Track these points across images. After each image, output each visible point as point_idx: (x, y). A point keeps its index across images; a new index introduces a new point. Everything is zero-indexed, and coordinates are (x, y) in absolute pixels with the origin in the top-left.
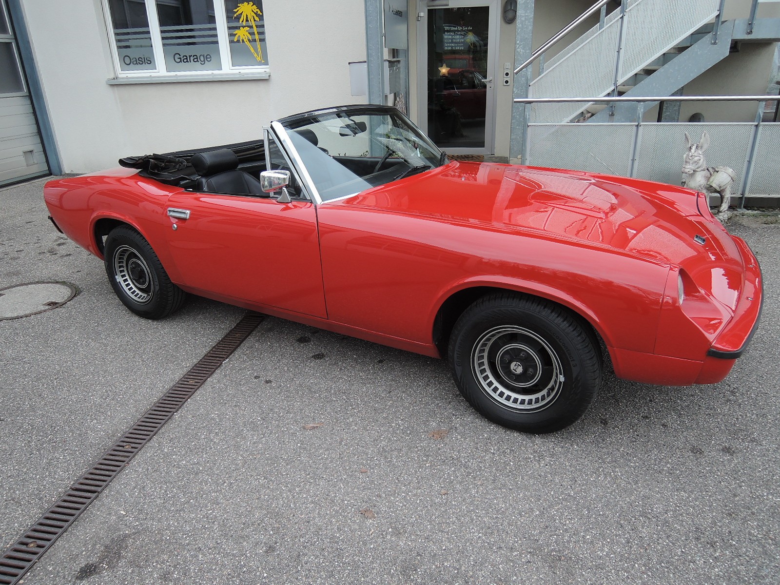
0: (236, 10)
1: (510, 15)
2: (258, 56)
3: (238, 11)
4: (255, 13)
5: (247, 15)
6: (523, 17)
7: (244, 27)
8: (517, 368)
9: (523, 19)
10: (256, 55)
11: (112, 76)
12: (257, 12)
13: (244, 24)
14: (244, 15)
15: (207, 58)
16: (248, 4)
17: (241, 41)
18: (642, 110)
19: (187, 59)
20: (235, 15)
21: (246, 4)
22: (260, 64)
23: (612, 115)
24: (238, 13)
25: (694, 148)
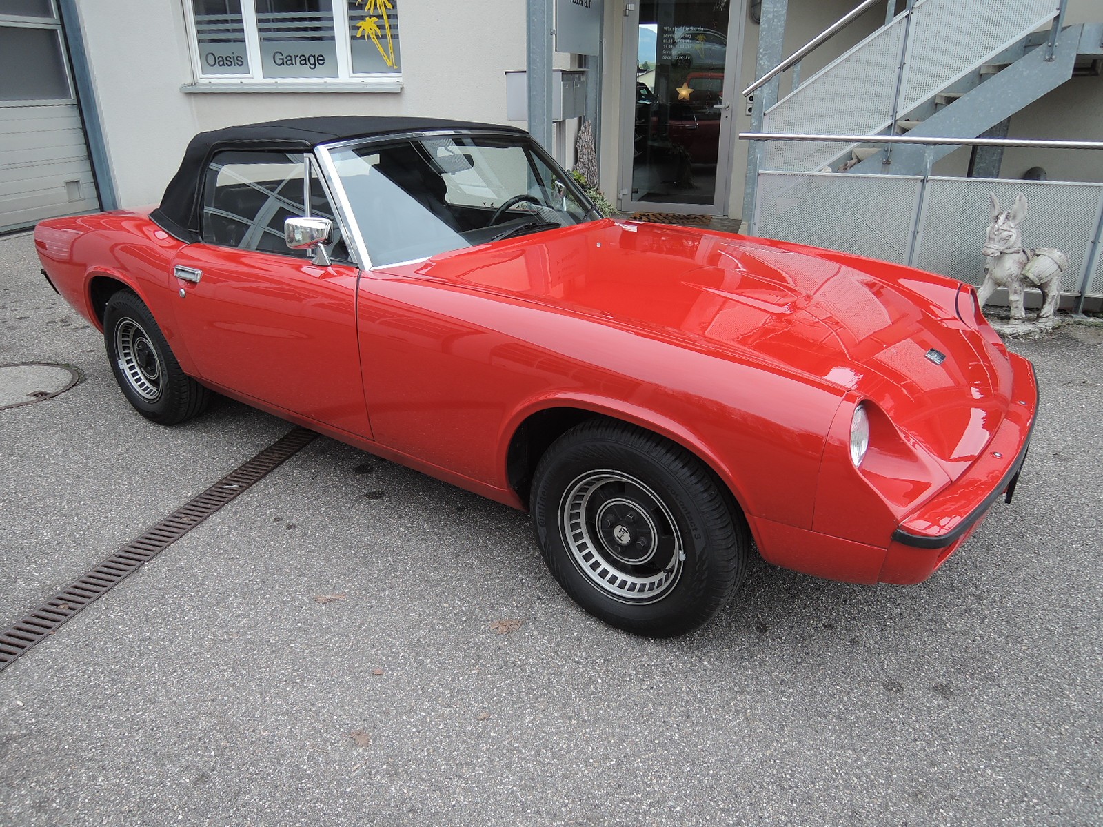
2: (389, 58)
5: (375, 1)
6: (770, 13)
7: (371, 17)
8: (623, 536)
9: (771, 16)
10: (386, 58)
11: (189, 81)
13: (371, 12)
14: (371, 1)
15: (318, 60)
17: (366, 37)
18: (932, 158)
19: (291, 60)
22: (392, 70)
23: (888, 163)
25: (1002, 218)
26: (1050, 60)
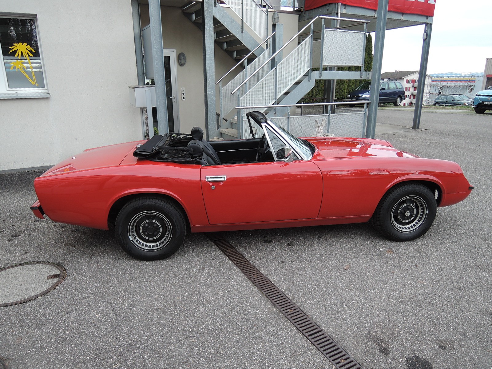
0: (11, 48)
1: (183, 62)
2: (33, 81)
3: (13, 48)
4: (29, 51)
5: (22, 52)
7: (19, 60)
8: (408, 214)
10: (31, 80)
12: (31, 50)
13: (20, 58)
14: (19, 52)
16: (23, 44)
18: (289, 111)
20: (11, 51)
21: (20, 44)
22: (35, 87)
23: (275, 113)
24: (13, 50)
25: (320, 126)
26: (310, 81)
